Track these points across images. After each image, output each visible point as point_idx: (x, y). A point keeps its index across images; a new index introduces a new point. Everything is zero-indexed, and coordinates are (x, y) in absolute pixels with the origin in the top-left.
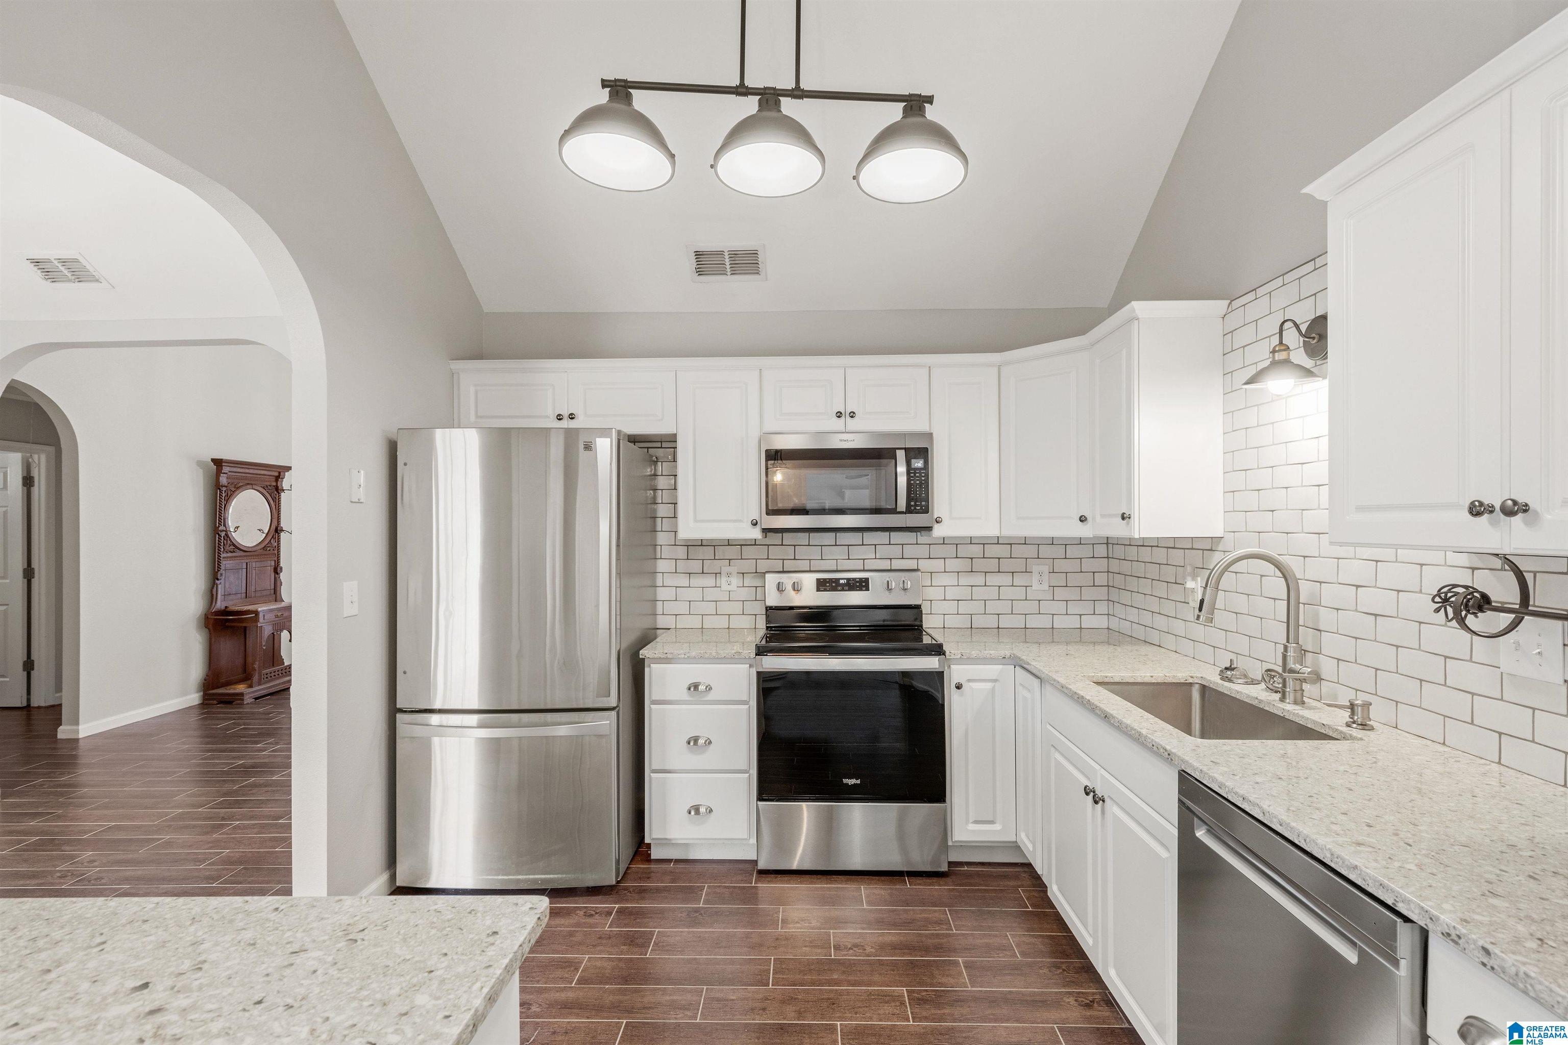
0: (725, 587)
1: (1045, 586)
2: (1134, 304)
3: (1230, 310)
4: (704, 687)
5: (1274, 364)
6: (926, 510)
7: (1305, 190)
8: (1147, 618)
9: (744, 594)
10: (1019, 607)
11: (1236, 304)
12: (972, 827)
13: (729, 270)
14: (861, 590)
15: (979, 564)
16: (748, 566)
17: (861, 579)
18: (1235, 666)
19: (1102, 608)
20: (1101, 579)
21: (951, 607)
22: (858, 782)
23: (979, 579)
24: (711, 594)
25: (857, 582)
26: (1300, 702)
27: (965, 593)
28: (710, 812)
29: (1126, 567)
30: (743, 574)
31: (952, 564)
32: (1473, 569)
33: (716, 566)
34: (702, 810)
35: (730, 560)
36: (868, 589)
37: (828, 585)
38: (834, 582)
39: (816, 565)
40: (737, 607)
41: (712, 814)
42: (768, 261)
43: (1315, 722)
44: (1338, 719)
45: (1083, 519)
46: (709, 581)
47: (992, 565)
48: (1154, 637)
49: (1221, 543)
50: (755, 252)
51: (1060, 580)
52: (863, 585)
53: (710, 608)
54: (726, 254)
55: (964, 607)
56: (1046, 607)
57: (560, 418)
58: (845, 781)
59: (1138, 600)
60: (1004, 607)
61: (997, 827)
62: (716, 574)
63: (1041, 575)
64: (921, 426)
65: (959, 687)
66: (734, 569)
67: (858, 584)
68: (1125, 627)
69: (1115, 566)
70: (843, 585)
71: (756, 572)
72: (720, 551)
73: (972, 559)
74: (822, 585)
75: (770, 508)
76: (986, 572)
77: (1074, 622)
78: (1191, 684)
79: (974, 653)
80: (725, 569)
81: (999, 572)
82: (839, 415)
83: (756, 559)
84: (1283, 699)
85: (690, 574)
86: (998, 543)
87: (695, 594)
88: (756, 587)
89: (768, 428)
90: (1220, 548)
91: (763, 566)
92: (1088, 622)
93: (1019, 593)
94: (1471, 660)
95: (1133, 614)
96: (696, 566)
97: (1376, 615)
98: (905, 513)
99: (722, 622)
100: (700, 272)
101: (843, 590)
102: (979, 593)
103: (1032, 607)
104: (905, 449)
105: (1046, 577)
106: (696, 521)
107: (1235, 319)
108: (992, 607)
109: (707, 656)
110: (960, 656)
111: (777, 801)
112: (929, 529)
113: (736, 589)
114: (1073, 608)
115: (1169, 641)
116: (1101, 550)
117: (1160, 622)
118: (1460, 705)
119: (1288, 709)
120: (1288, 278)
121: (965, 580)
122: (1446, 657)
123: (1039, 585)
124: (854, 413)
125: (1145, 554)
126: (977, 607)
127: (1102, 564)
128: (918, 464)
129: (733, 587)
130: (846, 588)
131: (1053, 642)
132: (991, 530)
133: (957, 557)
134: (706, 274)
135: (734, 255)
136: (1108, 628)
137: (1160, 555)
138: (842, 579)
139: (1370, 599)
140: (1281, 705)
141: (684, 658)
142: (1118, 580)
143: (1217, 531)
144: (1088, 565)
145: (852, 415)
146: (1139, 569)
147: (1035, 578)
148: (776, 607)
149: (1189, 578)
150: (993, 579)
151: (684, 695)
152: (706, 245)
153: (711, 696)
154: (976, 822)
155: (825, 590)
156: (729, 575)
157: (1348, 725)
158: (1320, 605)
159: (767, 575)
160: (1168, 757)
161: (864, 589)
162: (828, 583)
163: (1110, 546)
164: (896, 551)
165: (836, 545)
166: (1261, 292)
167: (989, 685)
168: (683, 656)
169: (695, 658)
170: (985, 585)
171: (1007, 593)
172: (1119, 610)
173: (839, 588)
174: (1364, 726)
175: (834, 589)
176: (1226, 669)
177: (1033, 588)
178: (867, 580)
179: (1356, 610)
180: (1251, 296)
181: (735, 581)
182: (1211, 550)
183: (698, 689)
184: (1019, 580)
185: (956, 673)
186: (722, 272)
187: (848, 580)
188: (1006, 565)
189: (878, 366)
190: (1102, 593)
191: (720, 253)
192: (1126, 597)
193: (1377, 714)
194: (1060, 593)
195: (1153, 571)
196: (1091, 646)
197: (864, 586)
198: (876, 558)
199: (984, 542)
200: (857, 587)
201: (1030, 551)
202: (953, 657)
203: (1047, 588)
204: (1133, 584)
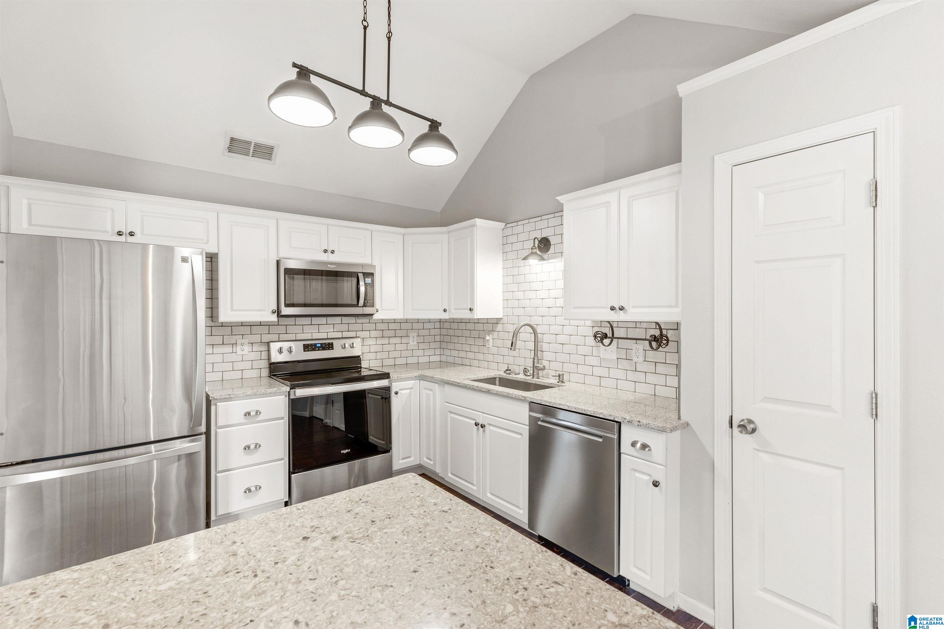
0: (239, 352)
1: (415, 343)
2: (477, 219)
3: (506, 227)
4: (255, 413)
5: (532, 253)
6: (373, 305)
7: (556, 198)
8: (463, 354)
9: (253, 356)
10: (404, 354)
11: (508, 225)
12: (401, 462)
13: (251, 153)
14: (329, 349)
15: (387, 333)
16: (257, 338)
17: (329, 343)
18: (509, 369)
19: (438, 352)
20: (438, 338)
21: (372, 356)
22: (349, 450)
23: (386, 341)
24: (228, 358)
25: (327, 345)
26: (538, 378)
27: (379, 348)
28: (260, 489)
29: (451, 332)
30: (252, 343)
31: (374, 334)
32: (593, 327)
33: (233, 339)
34: (253, 489)
35: (243, 335)
36: (333, 349)
37: (310, 347)
38: (313, 346)
39: (299, 337)
40: (248, 365)
41: (261, 489)
42: (278, 155)
43: (548, 383)
44: (554, 381)
45: (445, 311)
46: (228, 349)
47: (392, 333)
48: (467, 362)
49: (502, 321)
50: (272, 147)
51: (421, 339)
52: (329, 346)
53: (229, 366)
54: (252, 146)
55: (379, 356)
56: (416, 353)
57: (120, 234)
58: (342, 452)
59: (458, 347)
60: (397, 354)
61: (412, 459)
62: (233, 344)
63: (413, 337)
64: (366, 260)
65: (396, 393)
66: (246, 341)
67: (327, 346)
68: (451, 359)
69: (444, 332)
70: (319, 347)
71: (261, 342)
72: (236, 330)
73: (383, 330)
74: (307, 348)
75: (287, 303)
76: (389, 337)
77: (426, 359)
78: (495, 378)
79: (403, 376)
80: (239, 341)
81: (395, 337)
82: (325, 251)
83: (261, 334)
84: (533, 378)
85: (213, 345)
86: (395, 322)
87: (219, 358)
88: (261, 351)
89: (282, 255)
90: (501, 322)
91: (266, 338)
92: (433, 359)
93: (404, 347)
94: (592, 356)
95: (455, 353)
96: (219, 340)
97: (563, 344)
98: (363, 307)
99: (238, 375)
100: (230, 150)
101: (319, 350)
102: (386, 348)
103: (409, 353)
104: (362, 273)
105: (415, 339)
106: (232, 310)
107: (508, 232)
108: (392, 355)
109: (258, 393)
110: (397, 378)
111: (302, 472)
112: (372, 315)
113: (247, 353)
114: (427, 353)
115: (476, 363)
116: (437, 325)
117: (471, 355)
118: (588, 370)
119: (535, 381)
120: (531, 220)
121: (380, 341)
122: (585, 355)
123: (413, 342)
124: (334, 251)
125: (462, 326)
126: (385, 355)
127: (437, 332)
128: (369, 280)
129: (246, 352)
130: (321, 349)
131: (429, 368)
132: (399, 316)
133: (376, 330)
134: (236, 153)
135: (257, 145)
136: (440, 361)
137: (470, 326)
138: (318, 344)
139: (561, 339)
140: (533, 379)
141: (243, 396)
142: (447, 339)
143: (499, 315)
144: (433, 332)
145: (333, 252)
146: (459, 333)
147: (411, 338)
148: (277, 362)
149: (487, 335)
150: (393, 341)
151: (242, 419)
152: (238, 135)
153: (261, 417)
154: (403, 459)
155: (308, 351)
156: (242, 345)
157: (558, 382)
158: (543, 342)
159: (271, 344)
160: (523, 400)
161: (331, 348)
162: (310, 346)
163: (442, 323)
164: (345, 327)
165: (311, 325)
166: (519, 223)
167: (408, 391)
168: (242, 395)
169: (250, 395)
170: (389, 344)
171: (399, 347)
172: (447, 352)
173: (317, 349)
174: (563, 382)
175: (314, 350)
176: (506, 370)
177: (410, 344)
178: (332, 344)
179: (556, 343)
180: (515, 224)
181: (247, 348)
182: (497, 323)
183: (250, 414)
184: (404, 340)
185: (395, 387)
186: (247, 154)
187: (321, 344)
188: (399, 333)
189: (345, 227)
190: (437, 345)
191: (249, 143)
192: (451, 346)
193: (566, 378)
194: (422, 346)
195: (467, 333)
196: (434, 370)
197: (331, 347)
198: (334, 332)
199: (400, 322)
200: (327, 348)
201: (409, 326)
202: (394, 379)
203: (416, 344)
204: (455, 340)
